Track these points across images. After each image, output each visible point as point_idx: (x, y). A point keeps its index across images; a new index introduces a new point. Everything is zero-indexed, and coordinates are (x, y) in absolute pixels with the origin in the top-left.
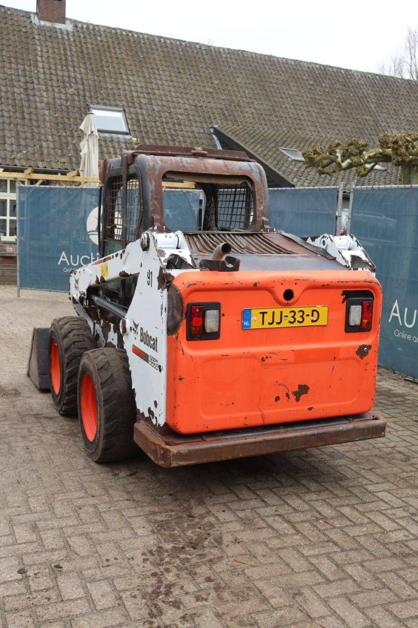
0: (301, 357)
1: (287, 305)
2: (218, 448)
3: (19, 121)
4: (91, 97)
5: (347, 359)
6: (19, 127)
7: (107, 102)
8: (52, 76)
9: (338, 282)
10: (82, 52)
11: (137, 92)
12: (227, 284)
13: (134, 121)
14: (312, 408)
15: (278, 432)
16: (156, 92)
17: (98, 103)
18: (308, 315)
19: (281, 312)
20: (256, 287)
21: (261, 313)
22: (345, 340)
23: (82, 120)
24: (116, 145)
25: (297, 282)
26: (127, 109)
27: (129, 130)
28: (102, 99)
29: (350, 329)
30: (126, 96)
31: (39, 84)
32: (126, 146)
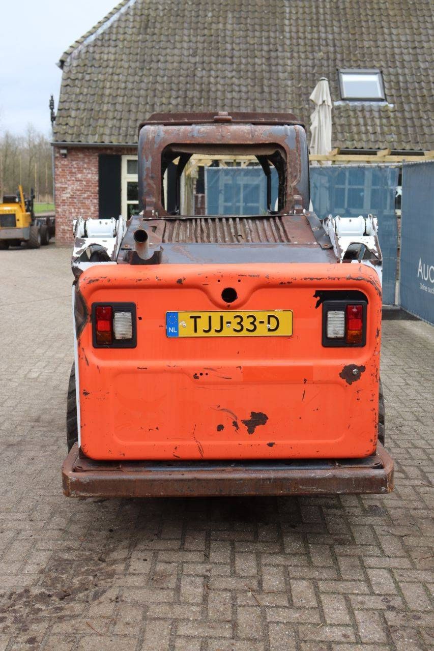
0: (252, 376)
1: (228, 308)
2: (130, 481)
3: (258, 95)
4: (342, 60)
5: (326, 383)
6: (257, 102)
7: (362, 64)
8: (300, 40)
9: (305, 279)
10: (337, 8)
11: (400, 47)
12: (140, 280)
13: (392, 84)
14: (274, 443)
15: (223, 470)
16: (425, 45)
17: (350, 67)
18: (262, 322)
19: (222, 317)
20: (180, 284)
21: (191, 317)
22: (323, 356)
23: (313, 88)
24: (367, 115)
25: (240, 278)
26: (385, 70)
27: (385, 95)
28: (356, 61)
29: (329, 343)
30: (385, 54)
31: (284, 51)
32: (380, 114)
